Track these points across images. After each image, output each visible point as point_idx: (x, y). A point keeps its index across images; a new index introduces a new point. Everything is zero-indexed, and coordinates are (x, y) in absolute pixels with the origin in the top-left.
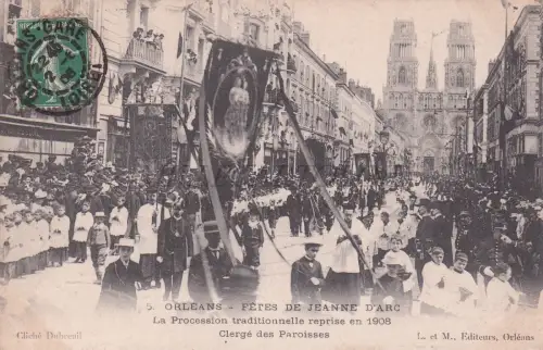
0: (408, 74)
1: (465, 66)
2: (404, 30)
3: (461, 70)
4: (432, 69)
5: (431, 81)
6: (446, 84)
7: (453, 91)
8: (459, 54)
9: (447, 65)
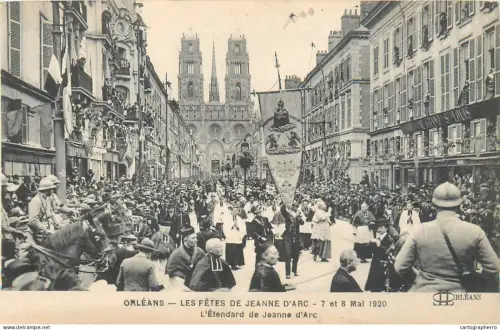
0: (196, 88)
1: (242, 81)
2: (191, 48)
3: (238, 84)
4: (214, 83)
5: (214, 96)
6: (227, 97)
7: (233, 103)
8: (237, 70)
9: (227, 79)
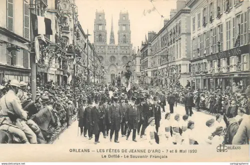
0: (103, 37)
1: (126, 34)
2: (100, 18)
4: (112, 34)
5: (112, 40)
6: (119, 42)
7: (122, 45)
8: (124, 28)
9: (119, 33)
